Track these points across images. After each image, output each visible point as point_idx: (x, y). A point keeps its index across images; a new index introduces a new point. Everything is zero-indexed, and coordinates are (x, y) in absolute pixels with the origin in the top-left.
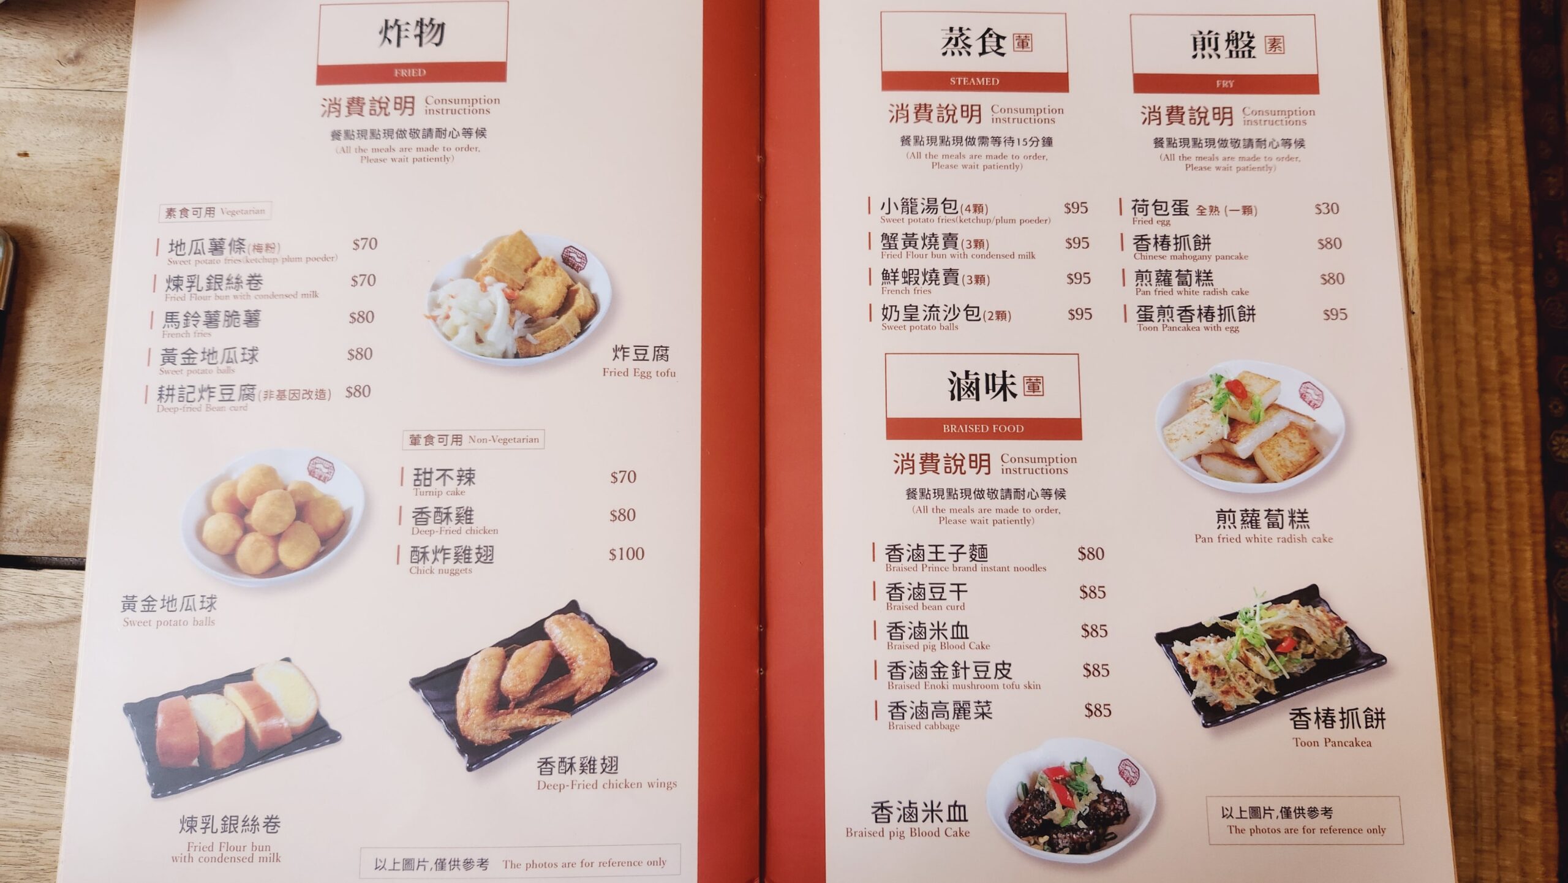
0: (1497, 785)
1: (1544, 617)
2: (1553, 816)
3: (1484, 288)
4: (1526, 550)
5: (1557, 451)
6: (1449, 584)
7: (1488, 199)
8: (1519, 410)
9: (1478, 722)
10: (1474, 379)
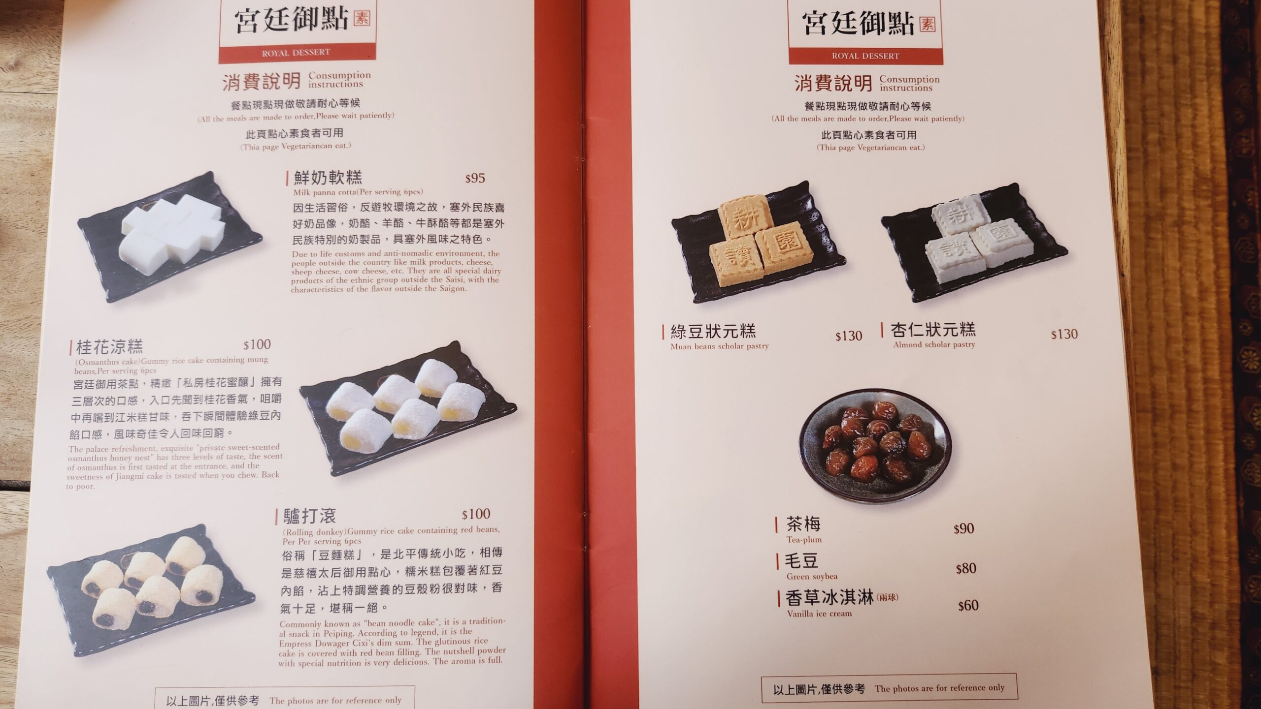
0: (1193, 634)
1: (1233, 498)
2: (1238, 658)
3: (1188, 230)
4: (1217, 444)
5: (1246, 363)
6: (1156, 472)
7: (1192, 157)
8: (1214, 330)
9: (1178, 583)
10: (1179, 305)
